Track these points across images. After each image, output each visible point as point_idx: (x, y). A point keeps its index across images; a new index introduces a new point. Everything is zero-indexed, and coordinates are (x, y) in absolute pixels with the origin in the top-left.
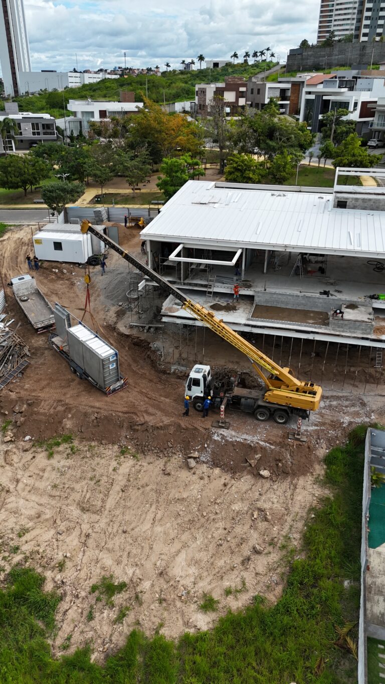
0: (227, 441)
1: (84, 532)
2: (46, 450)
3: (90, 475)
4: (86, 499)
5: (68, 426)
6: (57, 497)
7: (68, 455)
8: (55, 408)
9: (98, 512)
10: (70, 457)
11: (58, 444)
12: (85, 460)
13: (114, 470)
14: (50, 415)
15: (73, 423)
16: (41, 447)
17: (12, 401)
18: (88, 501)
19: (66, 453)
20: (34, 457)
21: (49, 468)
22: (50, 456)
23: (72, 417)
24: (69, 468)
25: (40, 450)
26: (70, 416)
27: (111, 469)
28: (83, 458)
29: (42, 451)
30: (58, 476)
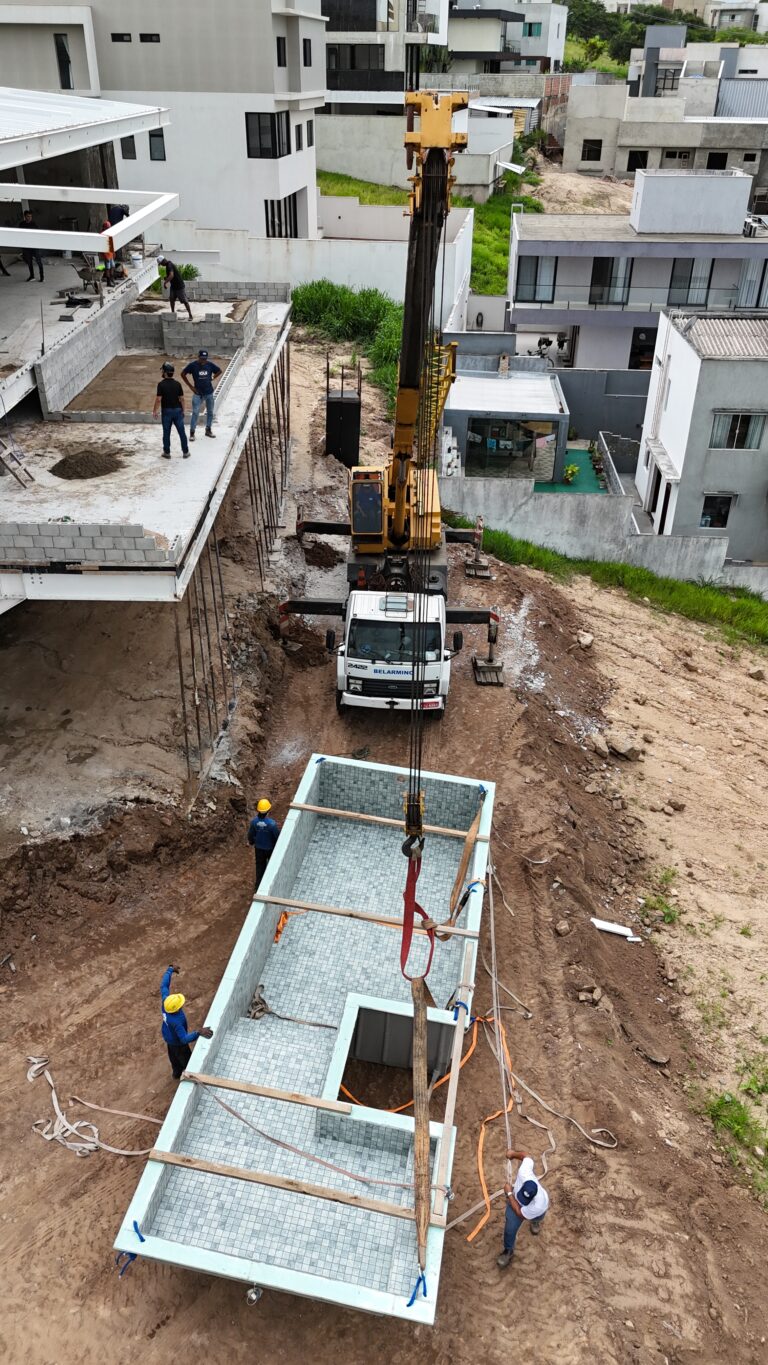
0: (540, 667)
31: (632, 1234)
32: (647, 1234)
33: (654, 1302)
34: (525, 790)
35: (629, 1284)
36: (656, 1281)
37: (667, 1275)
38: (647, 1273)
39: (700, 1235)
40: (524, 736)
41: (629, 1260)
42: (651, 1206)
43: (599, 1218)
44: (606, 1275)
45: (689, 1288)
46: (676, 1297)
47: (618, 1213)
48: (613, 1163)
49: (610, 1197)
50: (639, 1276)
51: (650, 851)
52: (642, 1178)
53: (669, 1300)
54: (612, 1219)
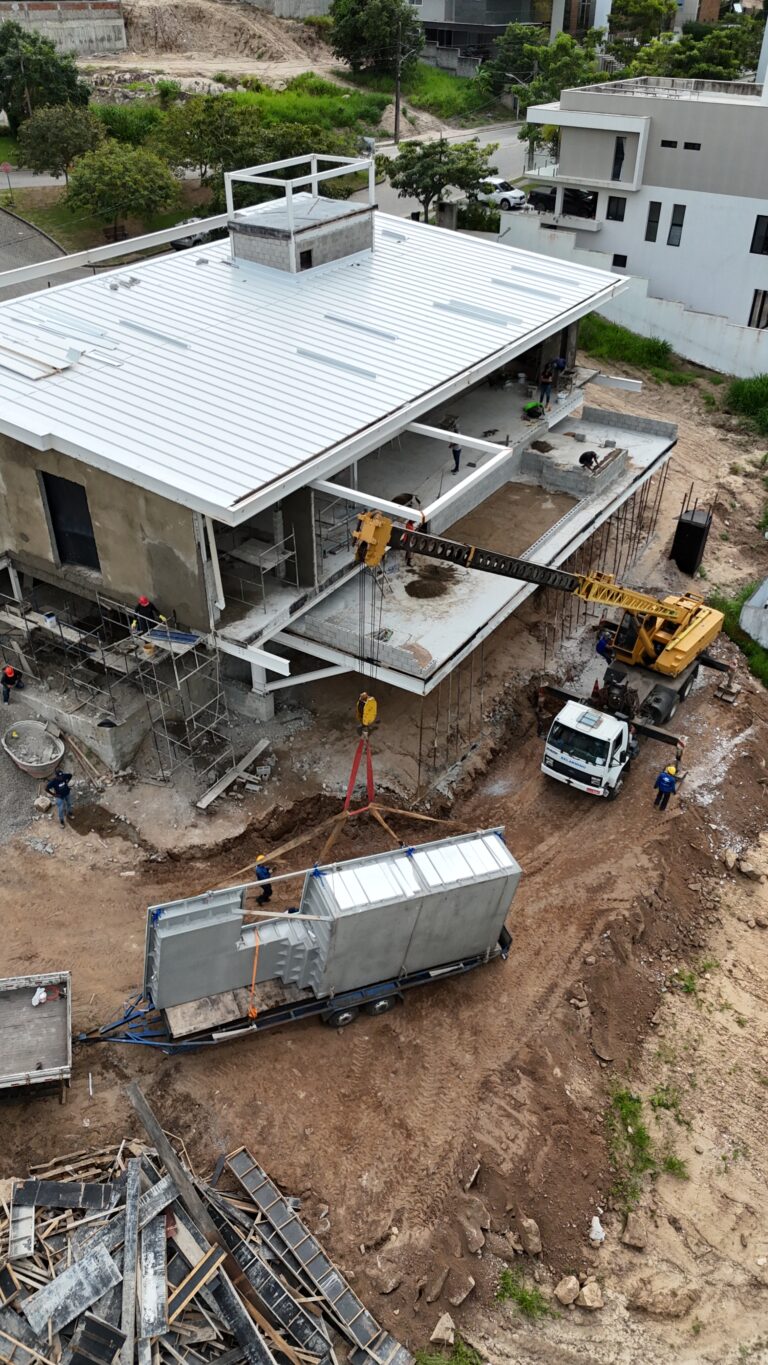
0: (718, 787)
2: (654, 1177)
3: (751, 1083)
5: (585, 1090)
7: (677, 1120)
10: (687, 1118)
11: (640, 1140)
13: (741, 1023)
15: (581, 1074)
16: (636, 1192)
19: (673, 1123)
20: (674, 1222)
21: (722, 1183)
22: (676, 1170)
23: (564, 1067)
24: (725, 1130)
25: (645, 1200)
26: (557, 1071)
27: (735, 1029)
28: (693, 1085)
29: (654, 1191)
30: (749, 1165)
31: (509, 1116)
32: (517, 1120)
33: (496, 1146)
34: (633, 869)
35: (489, 1132)
36: (504, 1139)
37: (513, 1141)
38: (503, 1134)
39: (548, 1137)
40: (662, 834)
41: (498, 1124)
42: (529, 1111)
43: (497, 1100)
44: (481, 1122)
45: (520, 1152)
46: (510, 1152)
47: (509, 1104)
48: (524, 1083)
49: (510, 1096)
50: (497, 1132)
51: (712, 943)
52: (535, 1099)
53: (505, 1150)
54: (503, 1104)
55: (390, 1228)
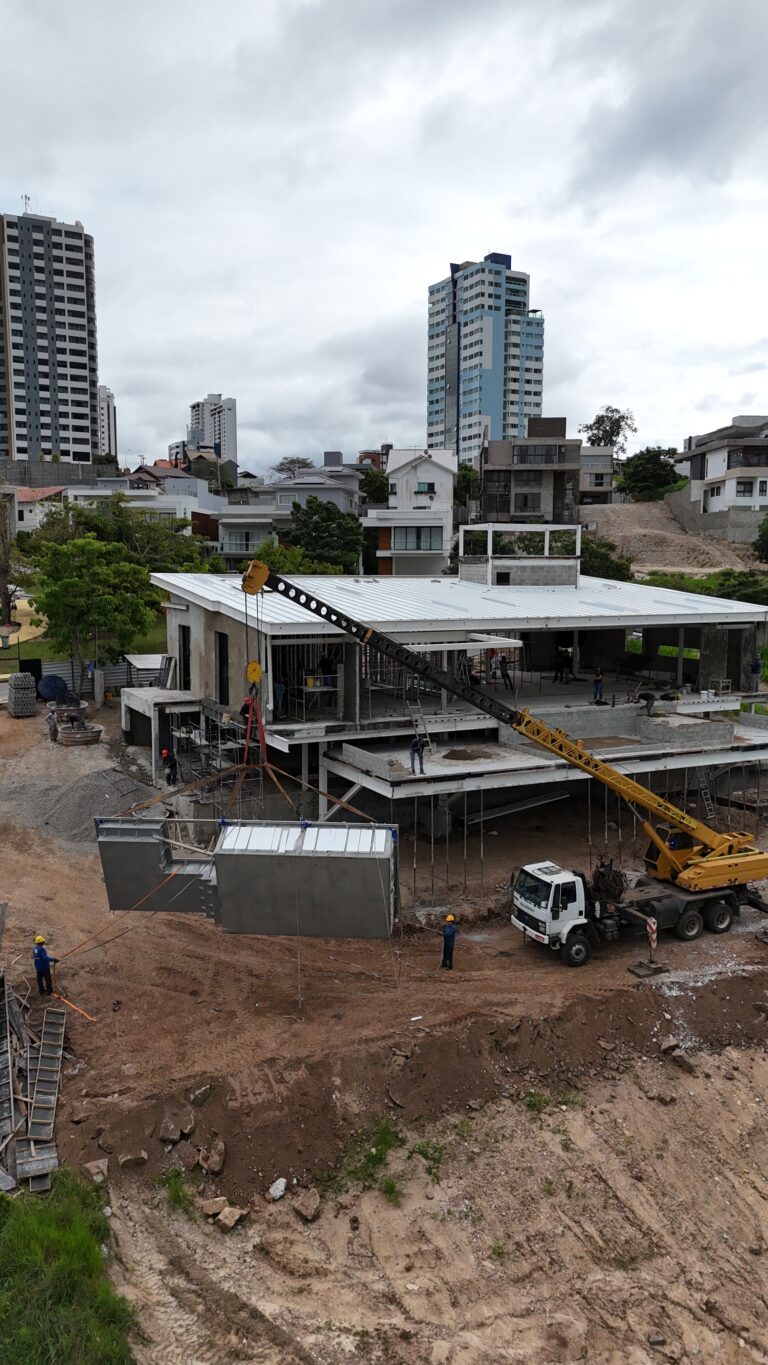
0: (695, 989)
1: (692, 1304)
2: (367, 1189)
3: (533, 1186)
4: (598, 1239)
5: (355, 1108)
6: (536, 1275)
7: (429, 1171)
8: (281, 1081)
9: (655, 1250)
10: (440, 1174)
11: (379, 1160)
12: (481, 1162)
13: (566, 1147)
14: (289, 1101)
15: (360, 1096)
16: (339, 1190)
17: (134, 1117)
18: (606, 1242)
19: (421, 1168)
20: (355, 1223)
21: (428, 1225)
22: (392, 1194)
23: (345, 1081)
24: (471, 1198)
25: (344, 1199)
26: (338, 1081)
27: (558, 1150)
28: (471, 1160)
29: (357, 1197)
30: (471, 1230)
32: (270, 1087)
33: (238, 1090)
34: (541, 1003)
35: (241, 1082)
36: (249, 1091)
37: (254, 1094)
38: (251, 1088)
39: (286, 1108)
40: (597, 995)
41: (254, 1082)
42: (287, 1087)
43: (267, 1070)
44: (241, 1075)
45: (254, 1103)
46: (245, 1099)
47: (275, 1077)
48: (300, 1072)
49: (281, 1074)
50: (247, 1084)
51: (591, 1091)
52: (298, 1083)
53: (243, 1096)
54: (270, 1074)
55: (114, 1093)
